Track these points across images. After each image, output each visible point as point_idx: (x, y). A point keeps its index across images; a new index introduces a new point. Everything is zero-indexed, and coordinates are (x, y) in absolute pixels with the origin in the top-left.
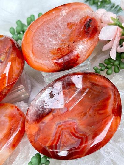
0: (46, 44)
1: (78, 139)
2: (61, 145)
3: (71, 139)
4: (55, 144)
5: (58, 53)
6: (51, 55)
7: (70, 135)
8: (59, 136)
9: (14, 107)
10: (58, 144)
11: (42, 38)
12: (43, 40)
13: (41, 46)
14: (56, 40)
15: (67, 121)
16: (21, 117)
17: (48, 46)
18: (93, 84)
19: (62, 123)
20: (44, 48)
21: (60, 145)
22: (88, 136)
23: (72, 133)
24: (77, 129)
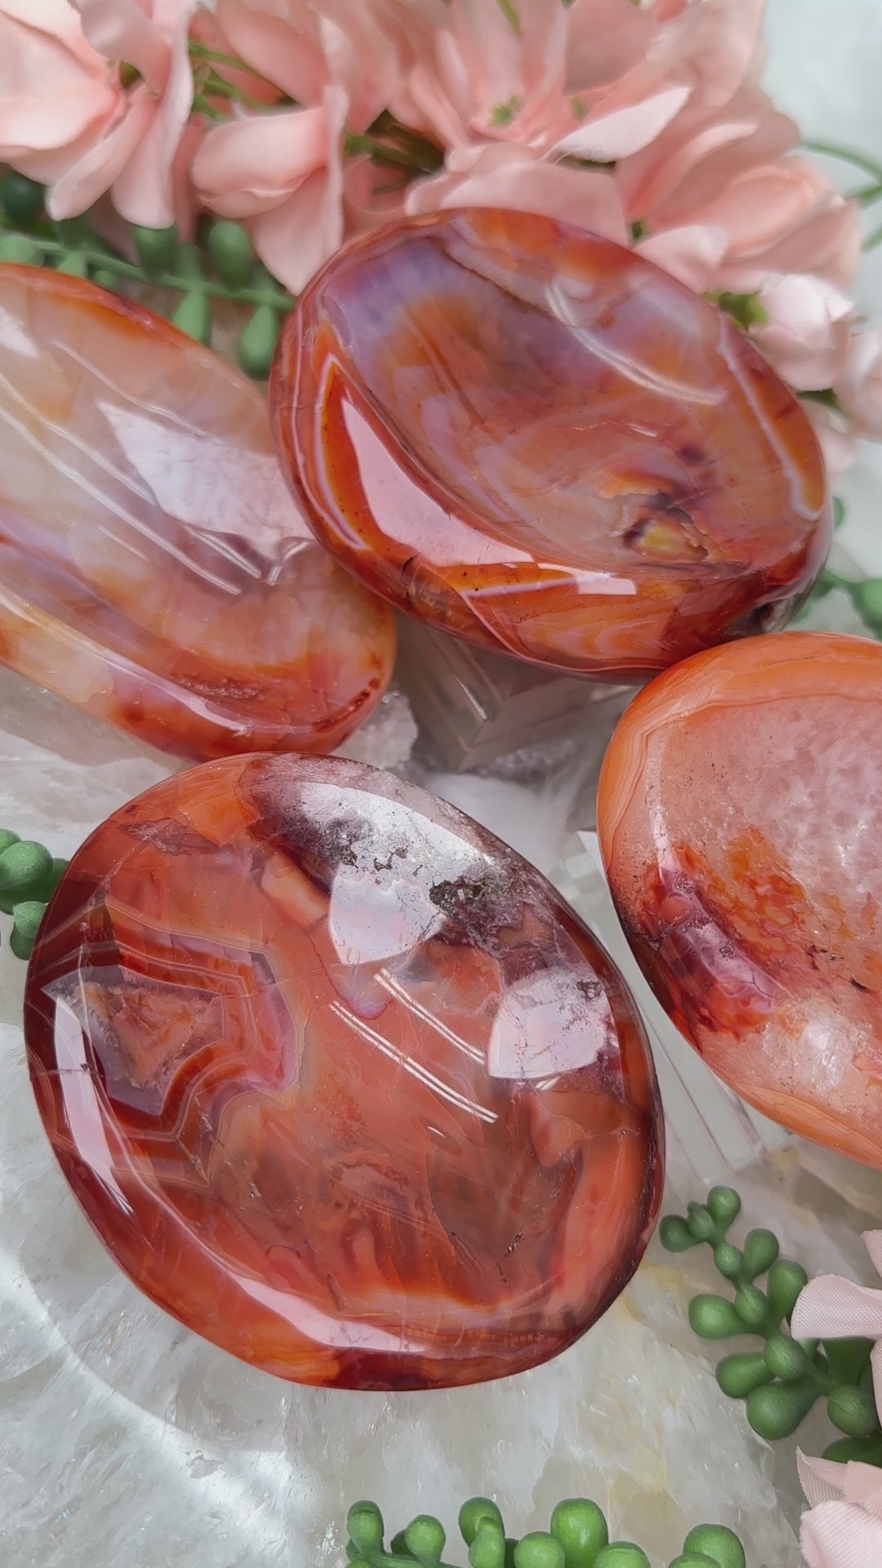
0: (812, 796)
1: (165, 1094)
2: (117, 991)
3: (162, 1053)
4: (125, 950)
5: (753, 884)
6: (720, 834)
7: (192, 1044)
8: (182, 978)
9: (374, 674)
10: (128, 974)
11: (851, 758)
12: (842, 771)
13: (786, 765)
14: (865, 859)
15: (286, 1024)
16: (315, 724)
17: (798, 811)
18: (568, 1175)
19: (270, 989)
20: (777, 786)
21: (119, 981)
22: (185, 1158)
23: (208, 1056)
24: (238, 1089)
